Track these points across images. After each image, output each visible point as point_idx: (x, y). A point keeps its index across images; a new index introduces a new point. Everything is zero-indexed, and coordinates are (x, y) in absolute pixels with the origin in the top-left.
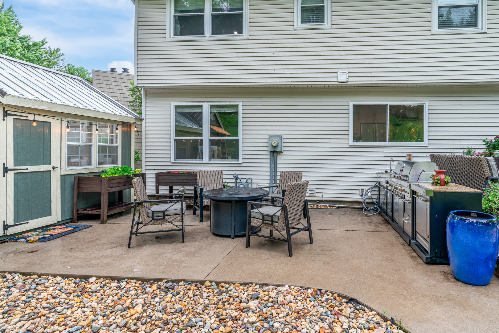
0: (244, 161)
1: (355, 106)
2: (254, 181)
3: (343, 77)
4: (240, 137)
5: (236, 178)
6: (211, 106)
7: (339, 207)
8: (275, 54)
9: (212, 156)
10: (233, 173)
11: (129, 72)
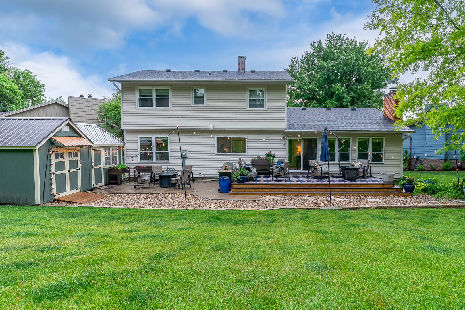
0: (171, 161)
1: (218, 138)
2: (175, 170)
3: (211, 127)
4: (169, 151)
5: (168, 169)
6: (156, 138)
7: (212, 180)
8: (183, 117)
9: (157, 159)
10: (167, 166)
11: (92, 96)
